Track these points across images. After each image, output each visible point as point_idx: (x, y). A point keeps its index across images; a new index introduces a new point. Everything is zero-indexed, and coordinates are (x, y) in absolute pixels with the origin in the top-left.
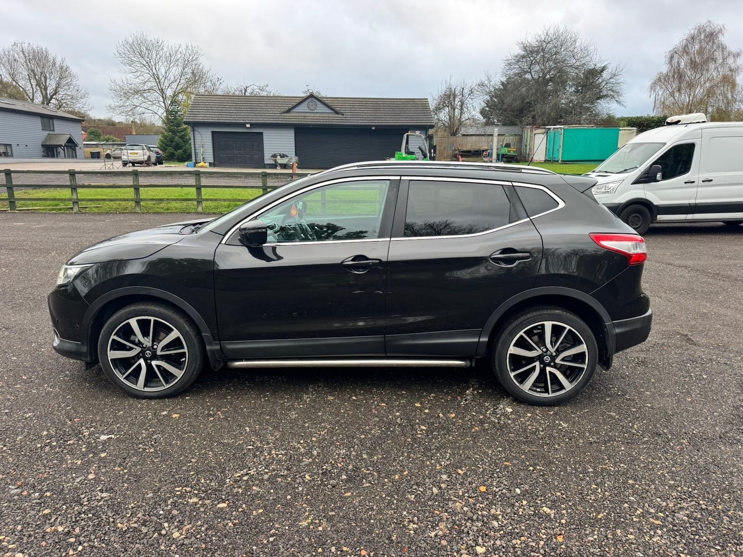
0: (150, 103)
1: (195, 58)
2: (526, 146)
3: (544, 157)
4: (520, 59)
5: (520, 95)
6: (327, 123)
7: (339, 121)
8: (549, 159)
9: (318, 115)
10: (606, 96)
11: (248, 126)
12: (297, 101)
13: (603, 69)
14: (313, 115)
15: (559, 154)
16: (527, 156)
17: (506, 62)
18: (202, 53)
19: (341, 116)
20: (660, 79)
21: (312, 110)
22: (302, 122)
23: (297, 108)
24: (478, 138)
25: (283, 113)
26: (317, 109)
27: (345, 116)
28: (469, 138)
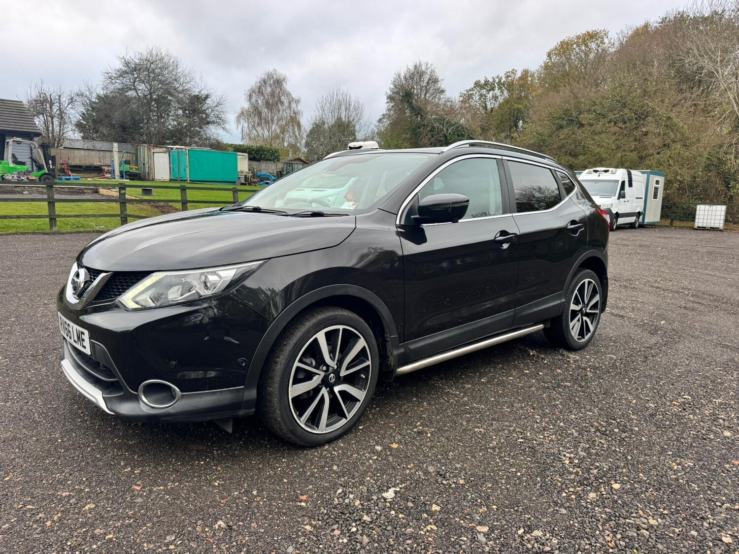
2: (144, 164)
3: (169, 176)
4: (122, 74)
5: (131, 111)
8: (176, 179)
10: (213, 122)
13: (207, 97)
15: (186, 174)
16: (147, 174)
17: (105, 75)
20: (243, 113)
24: (87, 152)
28: (76, 152)
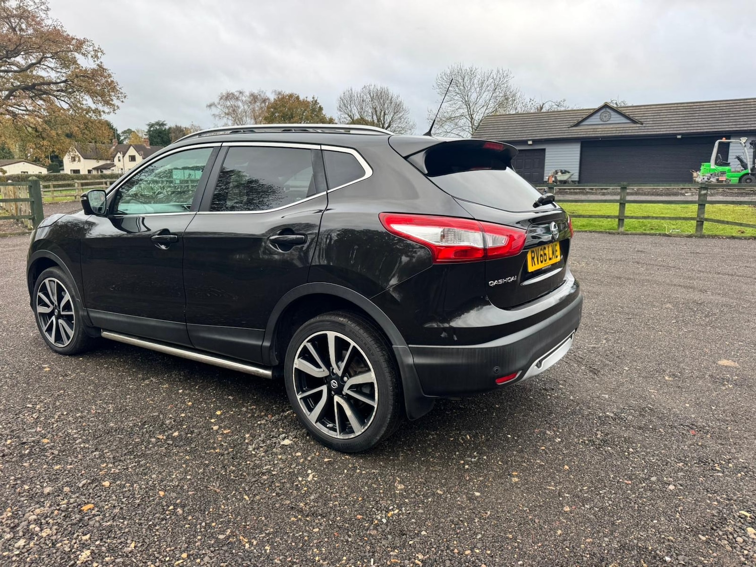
0: (460, 129)
1: (505, 81)
6: (620, 134)
7: (636, 131)
9: (612, 126)
11: (530, 143)
12: (587, 113)
14: (605, 127)
18: (512, 76)
19: (640, 125)
21: (605, 121)
22: (590, 135)
23: (588, 120)
25: (572, 127)
26: (612, 119)
27: (644, 125)
